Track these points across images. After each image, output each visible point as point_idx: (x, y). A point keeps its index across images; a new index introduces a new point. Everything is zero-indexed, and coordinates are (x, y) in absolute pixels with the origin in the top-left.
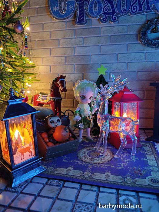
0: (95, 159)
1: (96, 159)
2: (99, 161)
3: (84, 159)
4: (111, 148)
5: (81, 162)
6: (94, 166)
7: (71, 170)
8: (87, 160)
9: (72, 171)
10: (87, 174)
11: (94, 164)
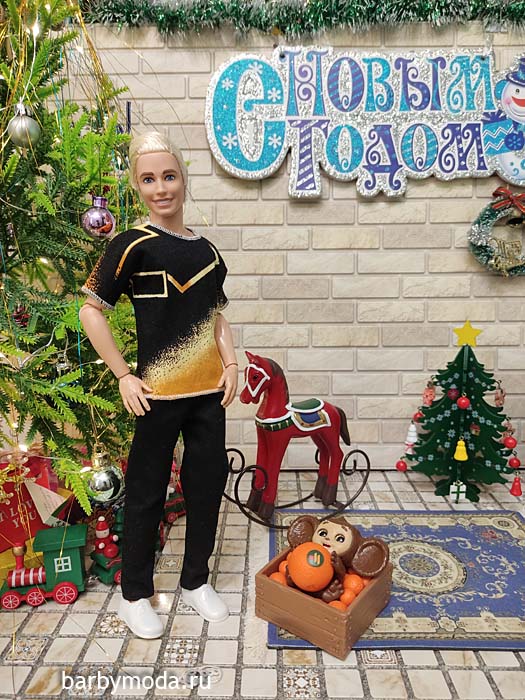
0: (430, 579)
1: (434, 581)
2: (444, 584)
3: (410, 586)
4: (438, 541)
5: (409, 594)
6: (444, 600)
7: (405, 621)
8: (415, 585)
9: (410, 620)
10: (447, 624)
11: (439, 594)
